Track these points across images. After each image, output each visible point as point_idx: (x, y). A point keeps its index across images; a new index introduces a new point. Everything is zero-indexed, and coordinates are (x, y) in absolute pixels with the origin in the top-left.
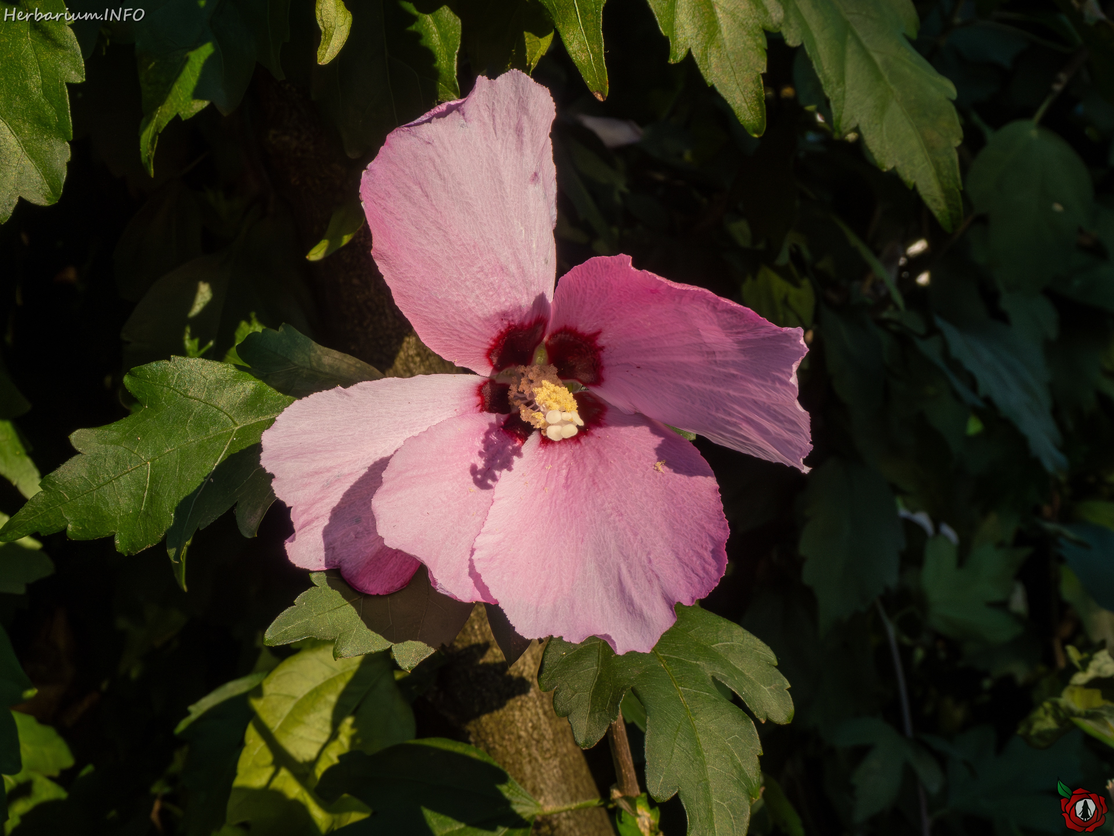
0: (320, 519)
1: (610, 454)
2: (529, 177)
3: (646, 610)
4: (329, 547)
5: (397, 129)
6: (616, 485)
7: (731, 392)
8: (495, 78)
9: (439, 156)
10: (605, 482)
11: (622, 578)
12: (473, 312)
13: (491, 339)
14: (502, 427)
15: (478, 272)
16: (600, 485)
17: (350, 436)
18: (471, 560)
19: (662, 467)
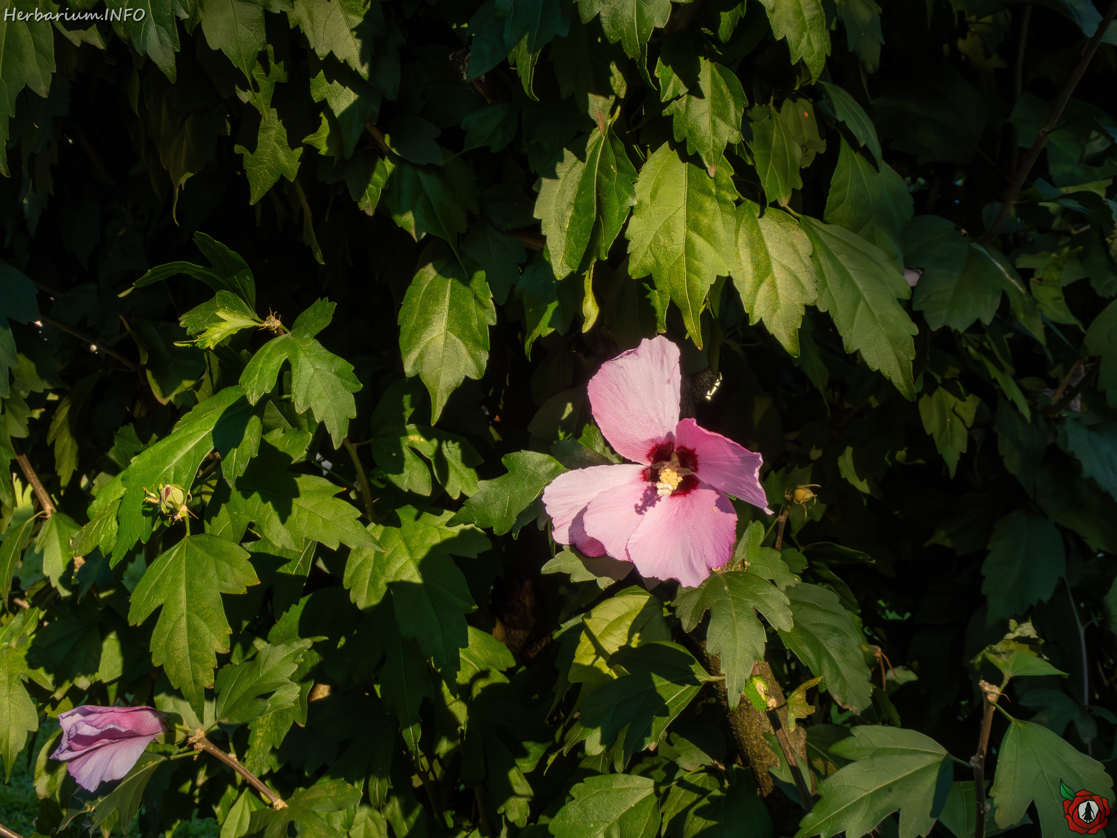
0: (568, 523)
1: (696, 503)
2: (666, 381)
3: (698, 570)
4: (571, 536)
5: (606, 361)
6: (695, 516)
7: (742, 479)
8: (652, 339)
9: (625, 373)
11: (691, 556)
12: (638, 439)
13: (648, 450)
14: (651, 488)
15: (640, 422)
16: (689, 516)
18: (627, 544)
19: (716, 509)
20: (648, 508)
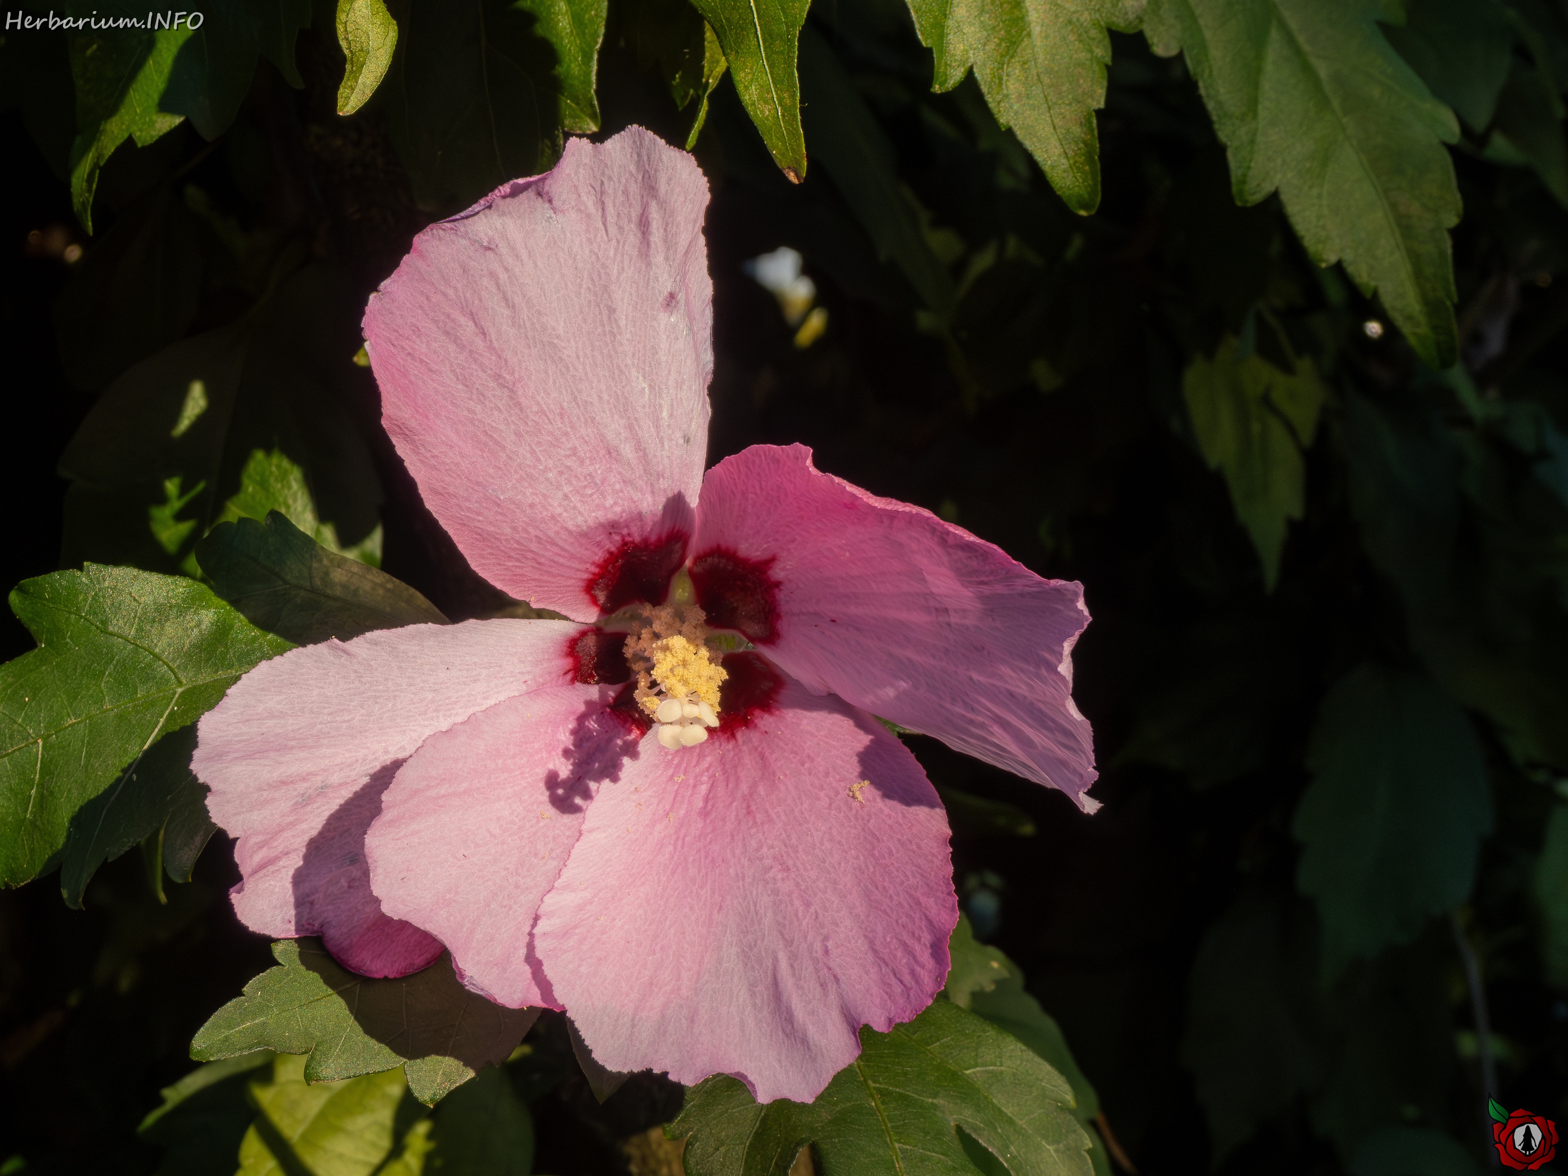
0: (291, 856)
1: (779, 764)
2: (660, 300)
3: (812, 1032)
4: (303, 902)
5: (431, 226)
6: (783, 818)
7: (975, 676)
8: (602, 142)
9: (506, 269)
10: (767, 812)
11: (779, 978)
12: (558, 521)
13: (593, 563)
14: (609, 706)
15: (568, 456)
16: (758, 816)
17: (344, 722)
18: (531, 935)
19: (864, 791)
20: (593, 785)
